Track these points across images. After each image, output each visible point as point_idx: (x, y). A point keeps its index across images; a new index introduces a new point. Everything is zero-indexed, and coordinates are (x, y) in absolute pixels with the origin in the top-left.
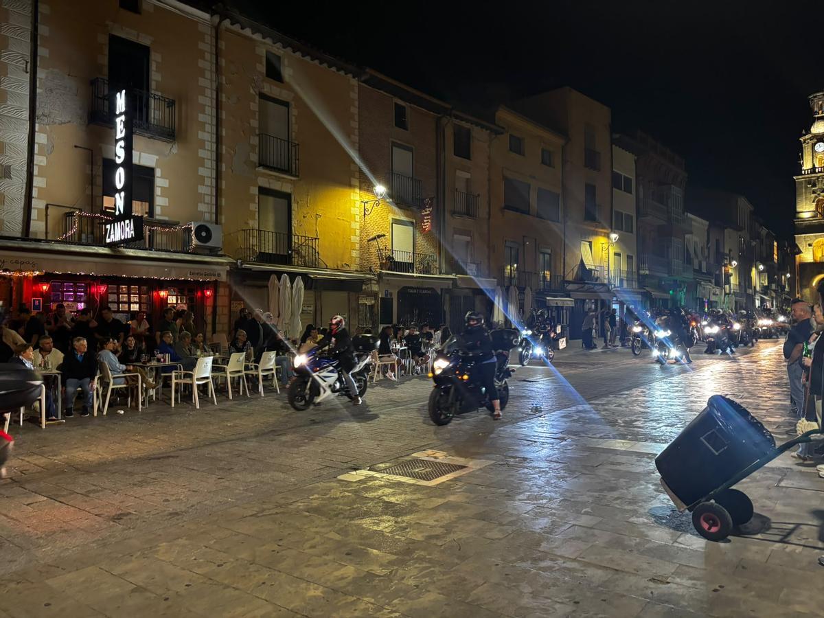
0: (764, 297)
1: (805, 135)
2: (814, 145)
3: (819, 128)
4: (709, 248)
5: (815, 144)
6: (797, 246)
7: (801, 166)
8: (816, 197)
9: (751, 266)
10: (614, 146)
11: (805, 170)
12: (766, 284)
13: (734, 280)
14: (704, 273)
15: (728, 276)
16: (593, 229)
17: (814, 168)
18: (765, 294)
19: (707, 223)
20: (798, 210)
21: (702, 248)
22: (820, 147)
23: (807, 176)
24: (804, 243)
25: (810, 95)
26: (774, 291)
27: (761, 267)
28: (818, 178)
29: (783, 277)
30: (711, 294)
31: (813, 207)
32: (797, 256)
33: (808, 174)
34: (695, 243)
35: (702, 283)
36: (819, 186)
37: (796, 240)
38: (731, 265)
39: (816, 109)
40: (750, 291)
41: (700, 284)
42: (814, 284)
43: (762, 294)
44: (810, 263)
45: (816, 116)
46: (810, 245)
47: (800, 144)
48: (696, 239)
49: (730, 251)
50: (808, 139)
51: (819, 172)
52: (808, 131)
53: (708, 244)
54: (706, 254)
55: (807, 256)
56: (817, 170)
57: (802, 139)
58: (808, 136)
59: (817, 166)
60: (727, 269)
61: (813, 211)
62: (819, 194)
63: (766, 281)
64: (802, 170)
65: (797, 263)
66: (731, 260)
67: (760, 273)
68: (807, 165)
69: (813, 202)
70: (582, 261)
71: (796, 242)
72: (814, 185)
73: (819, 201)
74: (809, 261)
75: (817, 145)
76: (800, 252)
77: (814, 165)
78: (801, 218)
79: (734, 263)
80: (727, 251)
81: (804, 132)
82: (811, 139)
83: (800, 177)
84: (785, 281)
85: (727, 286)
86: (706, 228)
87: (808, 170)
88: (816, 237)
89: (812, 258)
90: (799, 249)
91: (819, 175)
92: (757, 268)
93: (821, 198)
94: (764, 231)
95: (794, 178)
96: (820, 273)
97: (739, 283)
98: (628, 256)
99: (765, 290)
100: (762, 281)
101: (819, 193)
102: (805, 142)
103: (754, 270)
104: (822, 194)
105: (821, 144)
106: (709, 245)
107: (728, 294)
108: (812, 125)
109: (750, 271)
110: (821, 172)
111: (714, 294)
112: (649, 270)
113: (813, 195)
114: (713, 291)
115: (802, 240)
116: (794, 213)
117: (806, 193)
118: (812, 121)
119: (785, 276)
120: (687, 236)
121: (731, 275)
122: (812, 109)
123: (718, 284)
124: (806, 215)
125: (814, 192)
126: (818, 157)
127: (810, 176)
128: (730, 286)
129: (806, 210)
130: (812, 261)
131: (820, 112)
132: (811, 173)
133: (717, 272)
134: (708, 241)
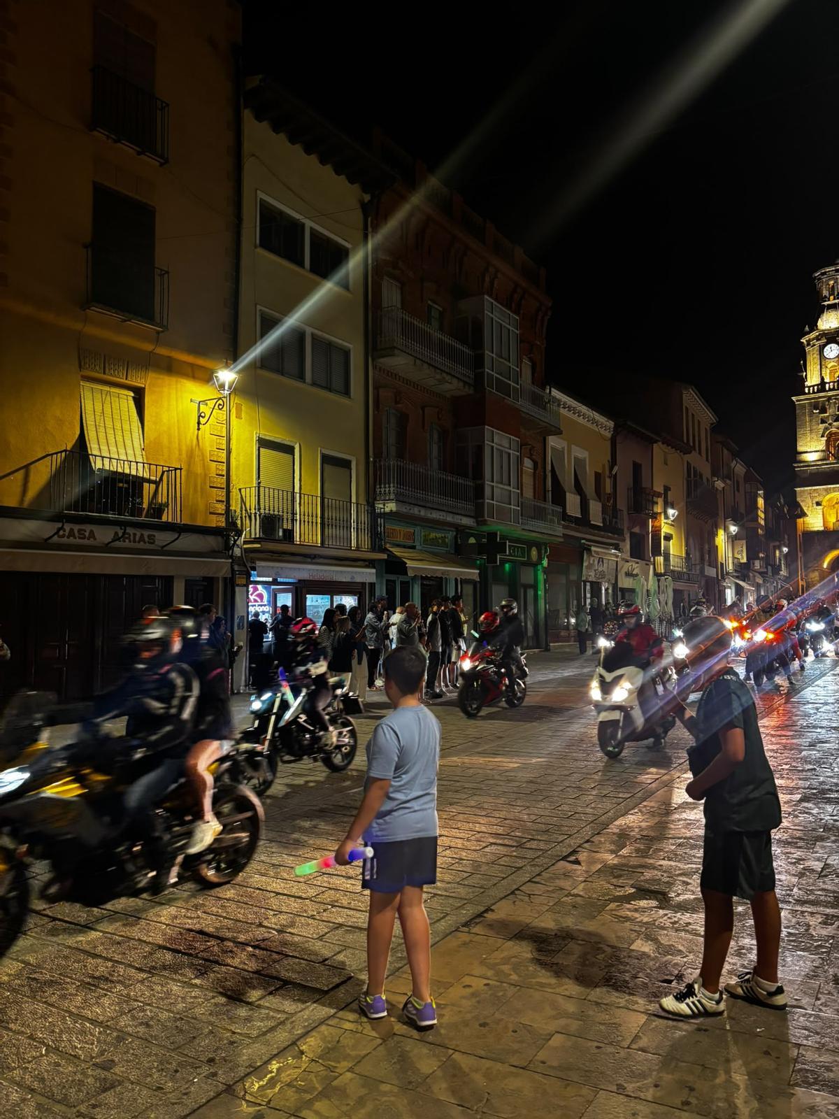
0: (741, 583)
1: (809, 333)
2: (822, 348)
3: (828, 322)
4: (614, 478)
5: (825, 346)
6: (799, 506)
7: (803, 380)
8: (826, 429)
9: (717, 527)
10: (247, 114)
11: (809, 387)
12: (745, 560)
13: (676, 549)
14: (595, 527)
15: (661, 538)
16: (148, 347)
17: (823, 383)
18: (744, 578)
19: (611, 424)
20: (800, 449)
21: (597, 475)
22: (831, 351)
23: (813, 396)
24: (809, 501)
25: (816, 271)
26: (761, 573)
27: (733, 529)
28: (829, 398)
29: (777, 552)
30: (621, 575)
31: (821, 444)
32: (800, 521)
33: (814, 393)
34: (579, 463)
35: (594, 549)
36: (831, 411)
37: (798, 495)
38: (666, 517)
39: (825, 293)
40: (711, 572)
41: (589, 551)
42: (825, 565)
43: (737, 577)
44: (818, 532)
45: (826, 303)
46: (818, 504)
47: (802, 347)
48: (579, 452)
49: (667, 489)
50: (813, 339)
51: (830, 390)
52: (814, 326)
53: (611, 469)
54: (608, 489)
55: (814, 521)
56: (827, 386)
57: (804, 340)
58: (813, 335)
59: (827, 380)
60: (656, 524)
61: (822, 451)
62: (830, 424)
63: (745, 554)
64: (804, 387)
65: (799, 533)
66: (666, 505)
67: (733, 539)
68: (812, 379)
69: (823, 436)
70: (82, 441)
71: (798, 499)
72: (823, 410)
73: (831, 434)
74: (816, 529)
75: (827, 348)
76: (803, 514)
77: (822, 379)
78: (804, 462)
79: (673, 512)
80: (659, 488)
81: (807, 329)
82: (818, 338)
83: (802, 397)
84: (780, 560)
85: (661, 559)
86: (608, 435)
87: (813, 386)
88: (828, 491)
89: (822, 524)
90: (802, 510)
91: (830, 393)
92: (726, 529)
93: (834, 430)
94: (739, 468)
95: (794, 399)
96: (833, 548)
97: (687, 553)
99: (743, 571)
100: (736, 556)
101: (830, 421)
102: (808, 344)
103: (721, 533)
104: (835, 424)
105: (834, 346)
106: (616, 469)
107: (661, 575)
108: (819, 317)
109: (713, 535)
110: (834, 389)
111: (628, 574)
113: (822, 426)
114: (625, 567)
115: (806, 496)
116: (794, 453)
117: (811, 421)
118: (820, 311)
119: (781, 552)
120: (553, 441)
121: (668, 537)
122: (819, 293)
123: (638, 552)
124: (811, 457)
125: (823, 421)
126: (829, 366)
127: (817, 395)
128: (667, 560)
129: (811, 449)
130: (822, 529)
131: (832, 297)
132: (819, 391)
133: (636, 529)
134: (613, 462)
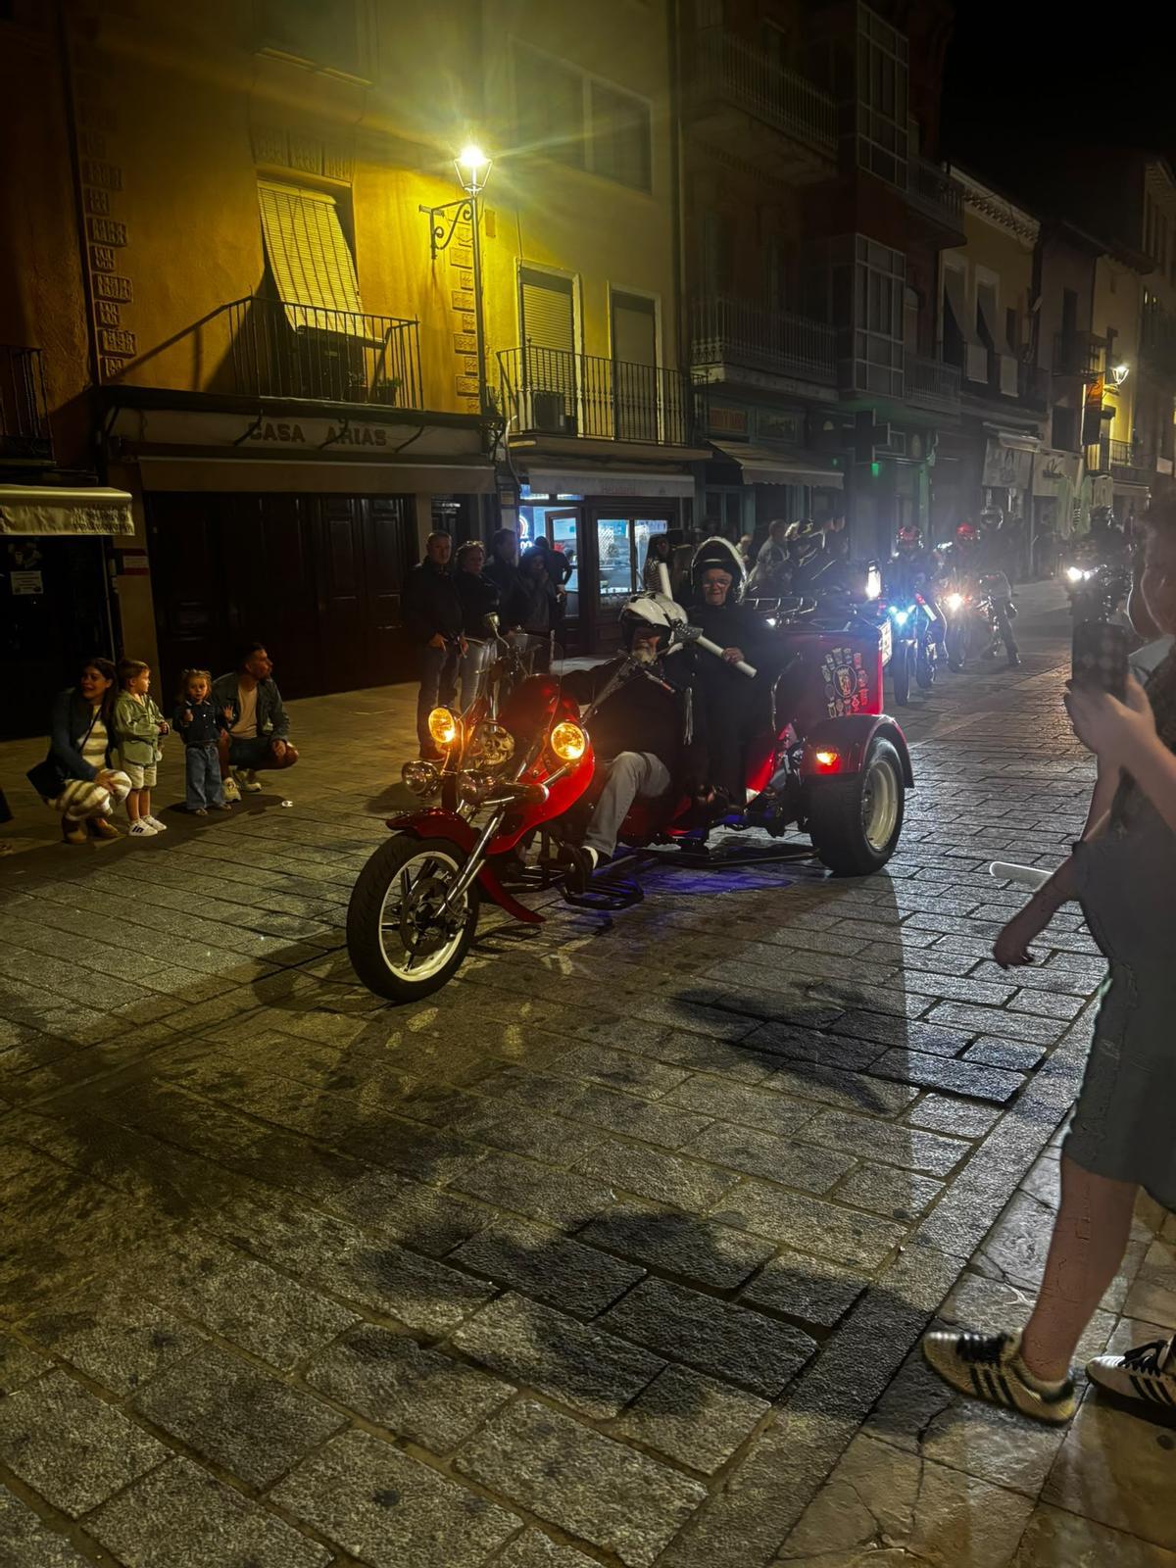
4: (1035, 317)
13: (1118, 430)
14: (1007, 399)
15: (1098, 415)
19: (1035, 225)
21: (1011, 313)
30: (1038, 476)
34: (985, 293)
35: (1002, 435)
38: (1110, 379)
41: (995, 440)
48: (985, 276)
49: (1112, 332)
53: (1032, 303)
54: (1027, 336)
60: (1095, 392)
66: (1112, 360)
79: (1121, 370)
80: (1100, 331)
85: (1096, 448)
86: (1029, 244)
97: (1135, 438)
98: (619, 300)
106: (1039, 302)
107: (1095, 474)
111: (1049, 475)
112: (728, 364)
114: (1044, 463)
120: (950, 259)
121: (1109, 414)
123: (1063, 439)
128: (1105, 450)
133: (1063, 403)
134: (1035, 292)
